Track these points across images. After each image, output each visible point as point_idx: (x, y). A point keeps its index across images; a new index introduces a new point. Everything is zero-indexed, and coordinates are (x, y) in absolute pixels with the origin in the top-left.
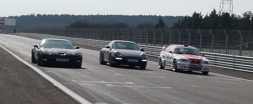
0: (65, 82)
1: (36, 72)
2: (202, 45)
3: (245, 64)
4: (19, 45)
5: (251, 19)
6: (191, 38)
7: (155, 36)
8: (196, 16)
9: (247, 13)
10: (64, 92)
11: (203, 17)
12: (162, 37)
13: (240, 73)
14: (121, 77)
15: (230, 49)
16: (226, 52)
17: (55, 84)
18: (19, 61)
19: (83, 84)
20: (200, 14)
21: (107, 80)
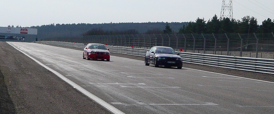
0: (84, 84)
1: (57, 76)
2: (206, 47)
3: (245, 64)
4: (41, 52)
5: (249, 23)
6: (196, 41)
7: (163, 41)
8: (200, 22)
9: (246, 18)
10: (82, 93)
11: (206, 23)
12: (170, 41)
13: (241, 72)
14: (134, 79)
15: (231, 50)
16: (228, 53)
17: (75, 87)
18: (41, 66)
19: (100, 86)
20: (203, 20)
21: (121, 82)
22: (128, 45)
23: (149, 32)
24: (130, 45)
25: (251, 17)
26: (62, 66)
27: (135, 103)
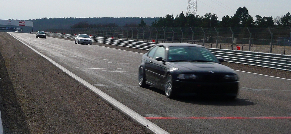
0: (72, 69)
1: (49, 61)
2: (174, 39)
4: (36, 41)
5: (211, 19)
6: (166, 34)
7: (138, 33)
8: (169, 17)
9: (208, 15)
10: (70, 76)
11: (175, 18)
12: (144, 34)
14: (113, 64)
17: (64, 71)
18: (36, 53)
19: (85, 70)
20: (172, 16)
21: (103, 67)
22: (109, 36)
23: (127, 26)
24: (111, 37)
25: (212, 14)
26: (53, 53)
27: (114, 85)
